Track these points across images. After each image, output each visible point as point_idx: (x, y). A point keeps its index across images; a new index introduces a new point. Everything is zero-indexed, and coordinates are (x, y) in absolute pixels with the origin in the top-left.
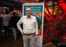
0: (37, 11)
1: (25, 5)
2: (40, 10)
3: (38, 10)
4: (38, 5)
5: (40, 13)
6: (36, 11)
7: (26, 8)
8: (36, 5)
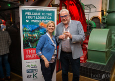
0: (46, 20)
1: (25, 9)
2: (50, 18)
3: (48, 18)
4: (48, 10)
6: (44, 20)
7: (26, 14)
8: (43, 9)
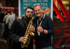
5: (47, 9)
